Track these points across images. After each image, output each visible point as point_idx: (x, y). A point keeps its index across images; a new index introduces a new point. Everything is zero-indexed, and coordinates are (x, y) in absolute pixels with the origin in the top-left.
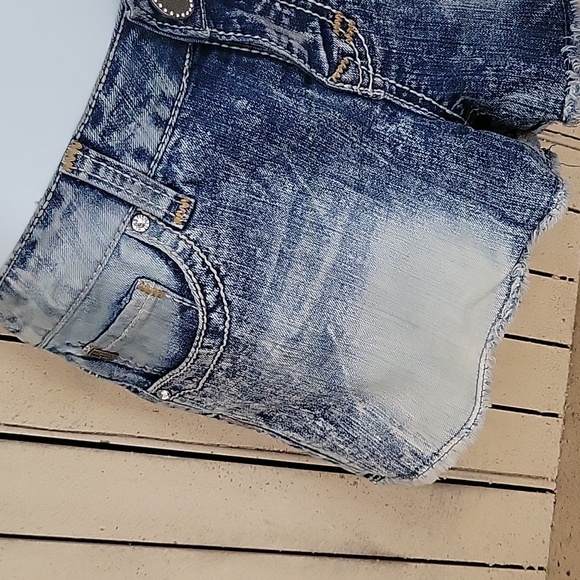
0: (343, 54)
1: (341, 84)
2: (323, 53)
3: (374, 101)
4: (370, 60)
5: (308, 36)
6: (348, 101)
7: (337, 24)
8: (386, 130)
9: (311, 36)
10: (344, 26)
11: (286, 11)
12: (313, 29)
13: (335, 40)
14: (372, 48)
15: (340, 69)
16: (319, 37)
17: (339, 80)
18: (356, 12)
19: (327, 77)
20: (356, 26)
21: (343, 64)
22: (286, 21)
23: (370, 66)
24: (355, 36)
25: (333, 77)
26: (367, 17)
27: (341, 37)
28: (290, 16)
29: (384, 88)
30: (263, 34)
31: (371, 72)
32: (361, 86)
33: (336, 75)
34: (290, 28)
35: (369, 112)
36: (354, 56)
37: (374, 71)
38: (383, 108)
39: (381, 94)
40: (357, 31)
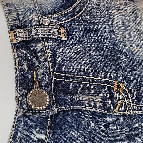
0: (119, 100)
1: (119, 113)
2: (110, 102)
3: (134, 116)
4: (131, 99)
5: (103, 95)
7: (115, 88)
8: (140, 125)
10: (119, 87)
11: (92, 87)
12: (105, 92)
13: (115, 95)
14: (132, 94)
15: (118, 107)
16: (108, 95)
17: (118, 111)
18: (124, 80)
19: (113, 112)
20: (124, 86)
21: (119, 104)
22: (93, 92)
23: (131, 102)
24: (124, 90)
25: (115, 110)
26: (129, 81)
27: (118, 92)
28: (94, 89)
29: (138, 110)
30: (82, 104)
31: (132, 104)
32: (128, 111)
33: (117, 109)
34: (95, 94)
35: (132, 120)
36: (124, 99)
37: (133, 103)
38: (138, 118)
39: (137, 113)
40: (125, 88)
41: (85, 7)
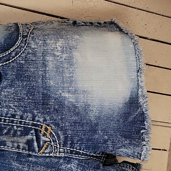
0: (45, 142)
1: (44, 154)
2: (35, 144)
3: (60, 158)
4: (58, 142)
5: (29, 137)
6: (48, 160)
7: (43, 130)
8: (66, 167)
9: (31, 137)
10: (46, 130)
11: (19, 129)
12: (32, 134)
13: (42, 137)
14: (59, 137)
15: (44, 148)
16: (34, 137)
17: (43, 153)
18: (52, 123)
19: (38, 153)
20: (52, 129)
21: (45, 146)
22: (19, 133)
23: (58, 144)
24: (51, 133)
25: (41, 152)
26: (57, 125)
27: (44, 135)
28: (21, 130)
29: (64, 152)
31: (58, 146)
32: (54, 153)
33: (42, 151)
34: (21, 136)
35: (58, 162)
36: (50, 142)
37: (60, 146)
38: (64, 160)
39: (63, 155)
40: (52, 131)
41: (22, 52)
